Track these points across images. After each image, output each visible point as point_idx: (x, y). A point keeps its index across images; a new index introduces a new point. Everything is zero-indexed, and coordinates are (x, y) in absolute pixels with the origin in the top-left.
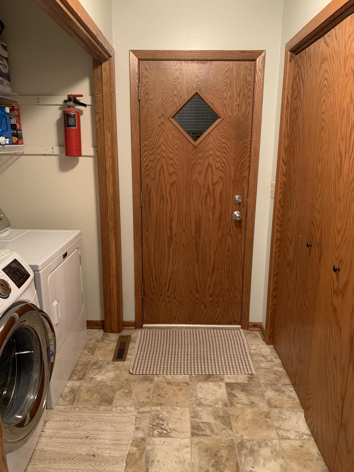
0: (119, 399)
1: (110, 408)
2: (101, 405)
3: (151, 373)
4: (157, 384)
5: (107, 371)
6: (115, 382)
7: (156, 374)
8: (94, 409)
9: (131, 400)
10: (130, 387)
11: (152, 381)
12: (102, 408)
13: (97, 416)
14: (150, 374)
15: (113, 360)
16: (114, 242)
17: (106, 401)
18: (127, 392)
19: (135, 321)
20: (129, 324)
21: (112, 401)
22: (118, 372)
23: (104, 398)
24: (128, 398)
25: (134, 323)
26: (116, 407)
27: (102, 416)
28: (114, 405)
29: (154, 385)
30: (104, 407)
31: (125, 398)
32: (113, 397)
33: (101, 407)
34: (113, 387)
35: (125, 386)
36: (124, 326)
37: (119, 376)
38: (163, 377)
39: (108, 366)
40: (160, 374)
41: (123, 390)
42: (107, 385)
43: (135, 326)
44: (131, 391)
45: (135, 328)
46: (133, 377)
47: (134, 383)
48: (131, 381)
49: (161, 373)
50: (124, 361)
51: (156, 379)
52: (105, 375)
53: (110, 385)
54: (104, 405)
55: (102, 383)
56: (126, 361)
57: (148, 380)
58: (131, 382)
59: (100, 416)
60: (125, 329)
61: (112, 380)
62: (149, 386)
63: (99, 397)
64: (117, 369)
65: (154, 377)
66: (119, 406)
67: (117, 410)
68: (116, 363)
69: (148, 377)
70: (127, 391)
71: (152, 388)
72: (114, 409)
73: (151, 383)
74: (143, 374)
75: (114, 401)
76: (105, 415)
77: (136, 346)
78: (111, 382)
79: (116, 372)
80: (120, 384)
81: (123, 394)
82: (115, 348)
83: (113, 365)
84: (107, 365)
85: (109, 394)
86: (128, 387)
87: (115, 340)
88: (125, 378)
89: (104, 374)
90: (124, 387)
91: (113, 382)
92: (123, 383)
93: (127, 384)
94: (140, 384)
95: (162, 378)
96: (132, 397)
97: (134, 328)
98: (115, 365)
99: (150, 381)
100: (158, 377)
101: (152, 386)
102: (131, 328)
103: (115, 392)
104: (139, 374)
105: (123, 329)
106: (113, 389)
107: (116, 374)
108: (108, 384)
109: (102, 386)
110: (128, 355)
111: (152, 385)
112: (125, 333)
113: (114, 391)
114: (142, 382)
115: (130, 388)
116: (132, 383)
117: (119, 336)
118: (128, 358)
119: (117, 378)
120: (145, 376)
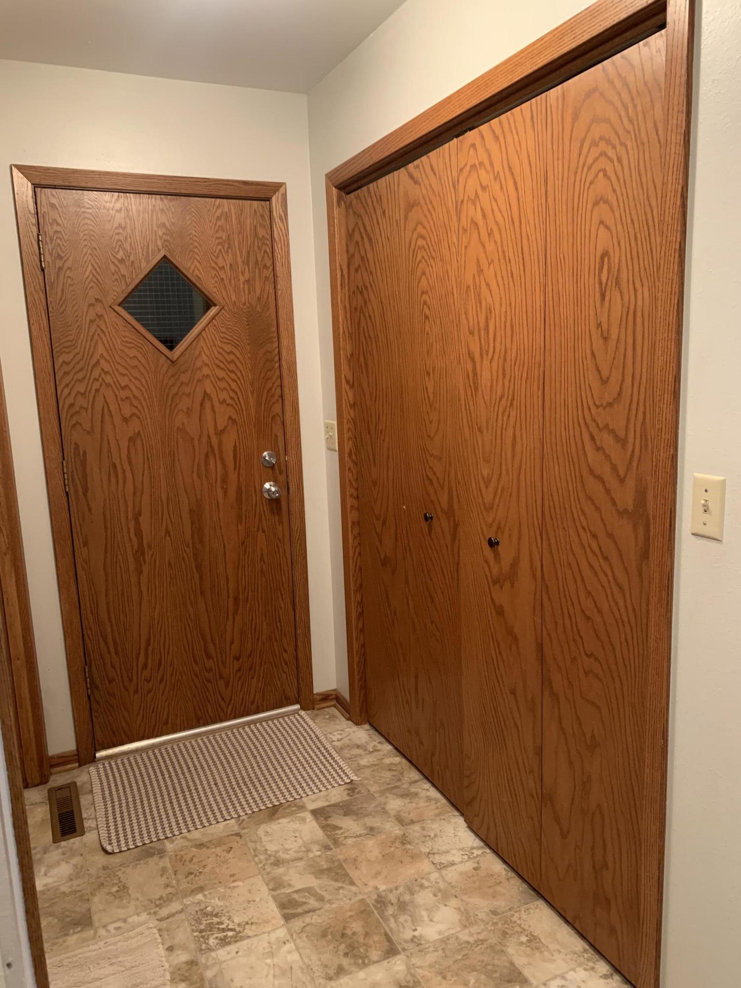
0: (104, 910)
1: (91, 933)
2: (67, 935)
3: (155, 840)
4: (176, 855)
5: (50, 867)
6: (80, 881)
7: (167, 838)
8: (55, 947)
9: (133, 903)
10: (119, 878)
11: (161, 853)
12: (72, 939)
13: (68, 958)
14: (152, 842)
15: (55, 841)
16: (14, 580)
17: (75, 924)
18: (117, 891)
19: (77, 750)
20: (63, 760)
21: (90, 917)
22: (77, 860)
23: (69, 919)
24: (124, 901)
25: (75, 755)
26: (104, 927)
27: (80, 954)
28: (97, 924)
29: (170, 858)
30: (76, 936)
31: (116, 902)
32: (89, 910)
33: (69, 938)
34: (79, 891)
35: (107, 881)
36: (52, 766)
37: (82, 866)
38: (182, 838)
39: (46, 856)
40: (174, 835)
41: (105, 890)
42: (64, 893)
43: (79, 762)
44: (124, 887)
45: (80, 766)
46: (116, 860)
47: (123, 869)
48: (116, 867)
49: (177, 833)
50: (82, 834)
51: (169, 846)
52: (49, 875)
53: (70, 890)
54: (75, 933)
55: (48, 893)
56: (87, 834)
57: (152, 855)
58: (117, 869)
59: (75, 956)
60: (55, 773)
61: (71, 880)
62: (161, 864)
63: (56, 920)
64: (73, 855)
65: (163, 844)
66: (110, 923)
67: (108, 931)
68: (63, 843)
69: (151, 848)
70: (115, 889)
71: (169, 865)
72: (102, 932)
73: (161, 857)
74: (137, 847)
75: (95, 918)
76: (85, 949)
77: (98, 798)
78: (70, 883)
79: (74, 861)
80: (92, 880)
81: (107, 897)
82: (49, 816)
83: (60, 851)
84: (45, 853)
85: (77, 909)
86: (115, 881)
87: (41, 800)
88: (100, 866)
89: (45, 875)
90: (105, 883)
91: (75, 883)
92: (99, 877)
93: (109, 876)
94: (139, 866)
95: (182, 840)
96: (133, 896)
97: (77, 765)
98: (64, 849)
99: (158, 854)
100: (173, 842)
101: (166, 862)
102: (69, 766)
103: (88, 900)
104: (129, 849)
105: (51, 774)
106: (82, 896)
107: (76, 866)
108: (63, 889)
109: (53, 899)
110: (85, 821)
111: (167, 859)
112: (58, 780)
113: (85, 899)
114: (142, 862)
115: (120, 882)
116: (120, 870)
117: (46, 792)
118: (90, 827)
119: (79, 872)
120: (143, 848)
